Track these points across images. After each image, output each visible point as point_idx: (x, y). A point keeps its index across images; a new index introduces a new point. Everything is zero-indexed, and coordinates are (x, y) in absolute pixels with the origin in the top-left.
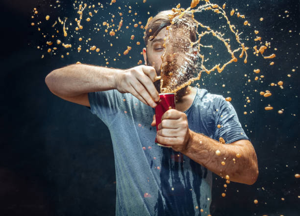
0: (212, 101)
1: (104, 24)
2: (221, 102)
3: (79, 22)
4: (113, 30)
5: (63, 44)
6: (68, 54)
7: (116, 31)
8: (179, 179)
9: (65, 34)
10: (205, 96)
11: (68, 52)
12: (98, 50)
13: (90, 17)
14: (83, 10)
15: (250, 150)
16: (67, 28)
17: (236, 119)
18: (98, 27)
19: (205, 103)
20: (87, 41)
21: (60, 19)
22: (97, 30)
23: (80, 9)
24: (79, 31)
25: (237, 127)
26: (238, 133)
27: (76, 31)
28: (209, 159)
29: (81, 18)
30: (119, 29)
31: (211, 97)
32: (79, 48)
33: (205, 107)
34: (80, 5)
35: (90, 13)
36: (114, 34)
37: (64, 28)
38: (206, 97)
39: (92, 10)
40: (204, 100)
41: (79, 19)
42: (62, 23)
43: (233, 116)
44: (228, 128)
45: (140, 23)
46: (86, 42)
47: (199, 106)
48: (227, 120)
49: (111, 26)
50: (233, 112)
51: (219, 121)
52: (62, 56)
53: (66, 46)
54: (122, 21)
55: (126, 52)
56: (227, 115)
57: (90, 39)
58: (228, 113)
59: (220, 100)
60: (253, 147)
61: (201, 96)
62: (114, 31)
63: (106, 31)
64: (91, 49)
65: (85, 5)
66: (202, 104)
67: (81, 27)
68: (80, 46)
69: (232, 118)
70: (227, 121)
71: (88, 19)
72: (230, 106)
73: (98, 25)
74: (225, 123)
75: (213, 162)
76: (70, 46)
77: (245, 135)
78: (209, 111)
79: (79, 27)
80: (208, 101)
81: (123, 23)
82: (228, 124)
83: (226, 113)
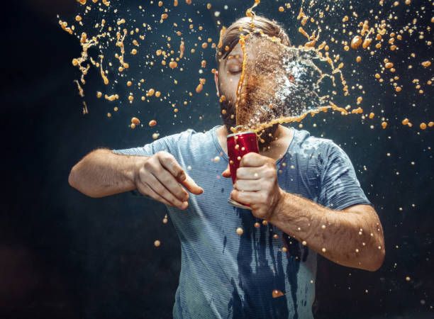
0: (316, 148)
1: (158, 53)
2: (330, 149)
3: (121, 59)
4: (172, 59)
5: (106, 97)
6: (116, 109)
7: (178, 59)
8: (267, 262)
9: (106, 80)
10: (307, 140)
11: (115, 106)
12: (158, 94)
13: (136, 47)
14: (123, 39)
15: (372, 219)
16: (107, 72)
17: (353, 175)
18: (151, 60)
19: (306, 151)
20: (139, 84)
21: (93, 60)
22: (149, 64)
23: (119, 38)
24: (125, 71)
25: (353, 185)
26: (354, 194)
27: (121, 73)
28: (310, 231)
29: (123, 52)
30: (181, 56)
31: (314, 142)
32: (131, 97)
33: (306, 156)
34: (118, 33)
35: (135, 42)
36: (176, 65)
37: (102, 72)
38: (307, 143)
39: (136, 36)
40: (304, 146)
41: (120, 54)
42: (98, 65)
43: (348, 171)
44: (339, 187)
45: (210, 40)
46: (138, 86)
47: (296, 154)
48: (338, 175)
49: (169, 54)
50: (348, 164)
51: (326, 177)
52: (109, 115)
53: (111, 98)
54: (183, 43)
55: (199, 87)
56: (339, 168)
57: (143, 80)
58: (340, 165)
59: (329, 146)
60: (377, 215)
61: (300, 141)
62: (175, 60)
63: (164, 63)
64: (147, 95)
65: (125, 31)
66: (301, 152)
67: (126, 65)
68: (131, 94)
69: (346, 172)
70: (339, 177)
71: (134, 51)
72: (343, 155)
73: (150, 57)
74: (336, 180)
75: (316, 235)
76: (117, 96)
77: (366, 199)
78: (312, 162)
79: (123, 66)
80: (310, 148)
81: (185, 45)
82: (339, 181)
83: (337, 165)
